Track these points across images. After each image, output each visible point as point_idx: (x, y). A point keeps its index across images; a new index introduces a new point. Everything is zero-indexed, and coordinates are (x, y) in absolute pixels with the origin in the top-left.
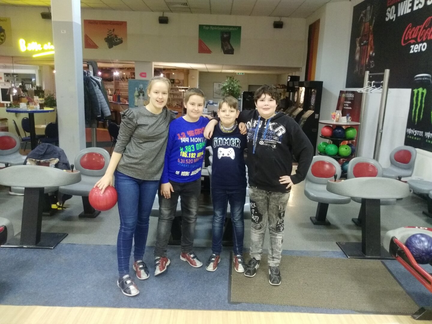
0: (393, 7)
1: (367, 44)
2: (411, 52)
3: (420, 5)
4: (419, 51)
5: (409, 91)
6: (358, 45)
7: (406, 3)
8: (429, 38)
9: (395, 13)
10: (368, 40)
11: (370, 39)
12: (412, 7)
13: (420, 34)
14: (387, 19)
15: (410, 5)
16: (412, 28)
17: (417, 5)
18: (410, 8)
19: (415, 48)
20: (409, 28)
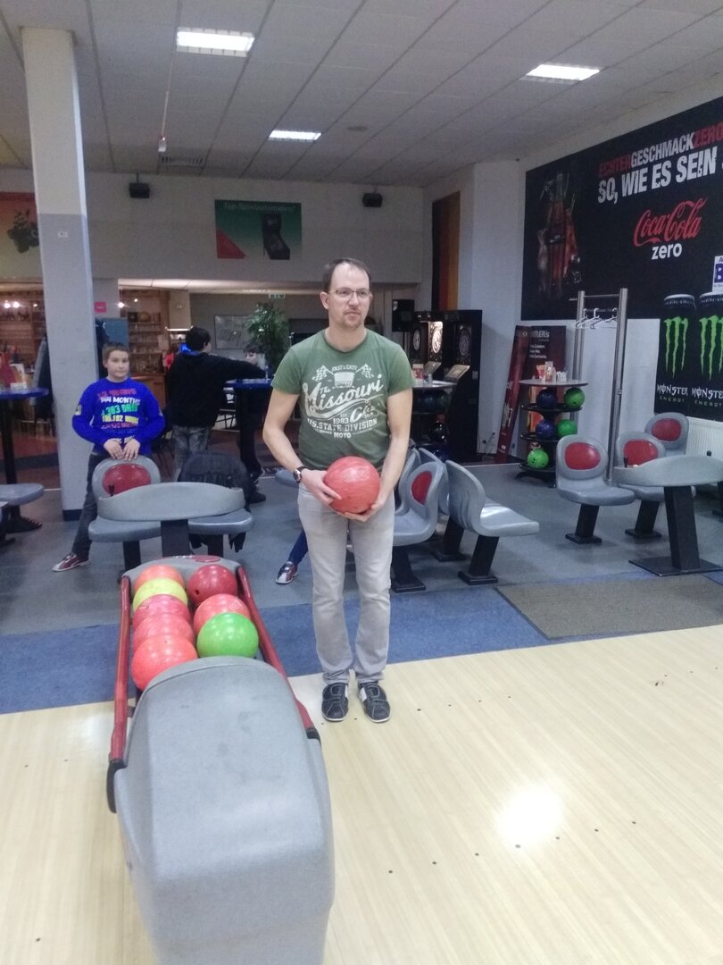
0: (612, 180)
1: (563, 241)
2: (655, 257)
3: (663, 181)
4: (669, 256)
5: (656, 322)
6: (542, 242)
7: (636, 175)
8: (684, 237)
9: (616, 191)
10: (565, 233)
11: (569, 232)
12: (648, 183)
13: (667, 229)
14: (601, 200)
15: (645, 179)
16: (652, 218)
17: (658, 180)
18: (644, 184)
19: (661, 252)
20: (646, 218)
